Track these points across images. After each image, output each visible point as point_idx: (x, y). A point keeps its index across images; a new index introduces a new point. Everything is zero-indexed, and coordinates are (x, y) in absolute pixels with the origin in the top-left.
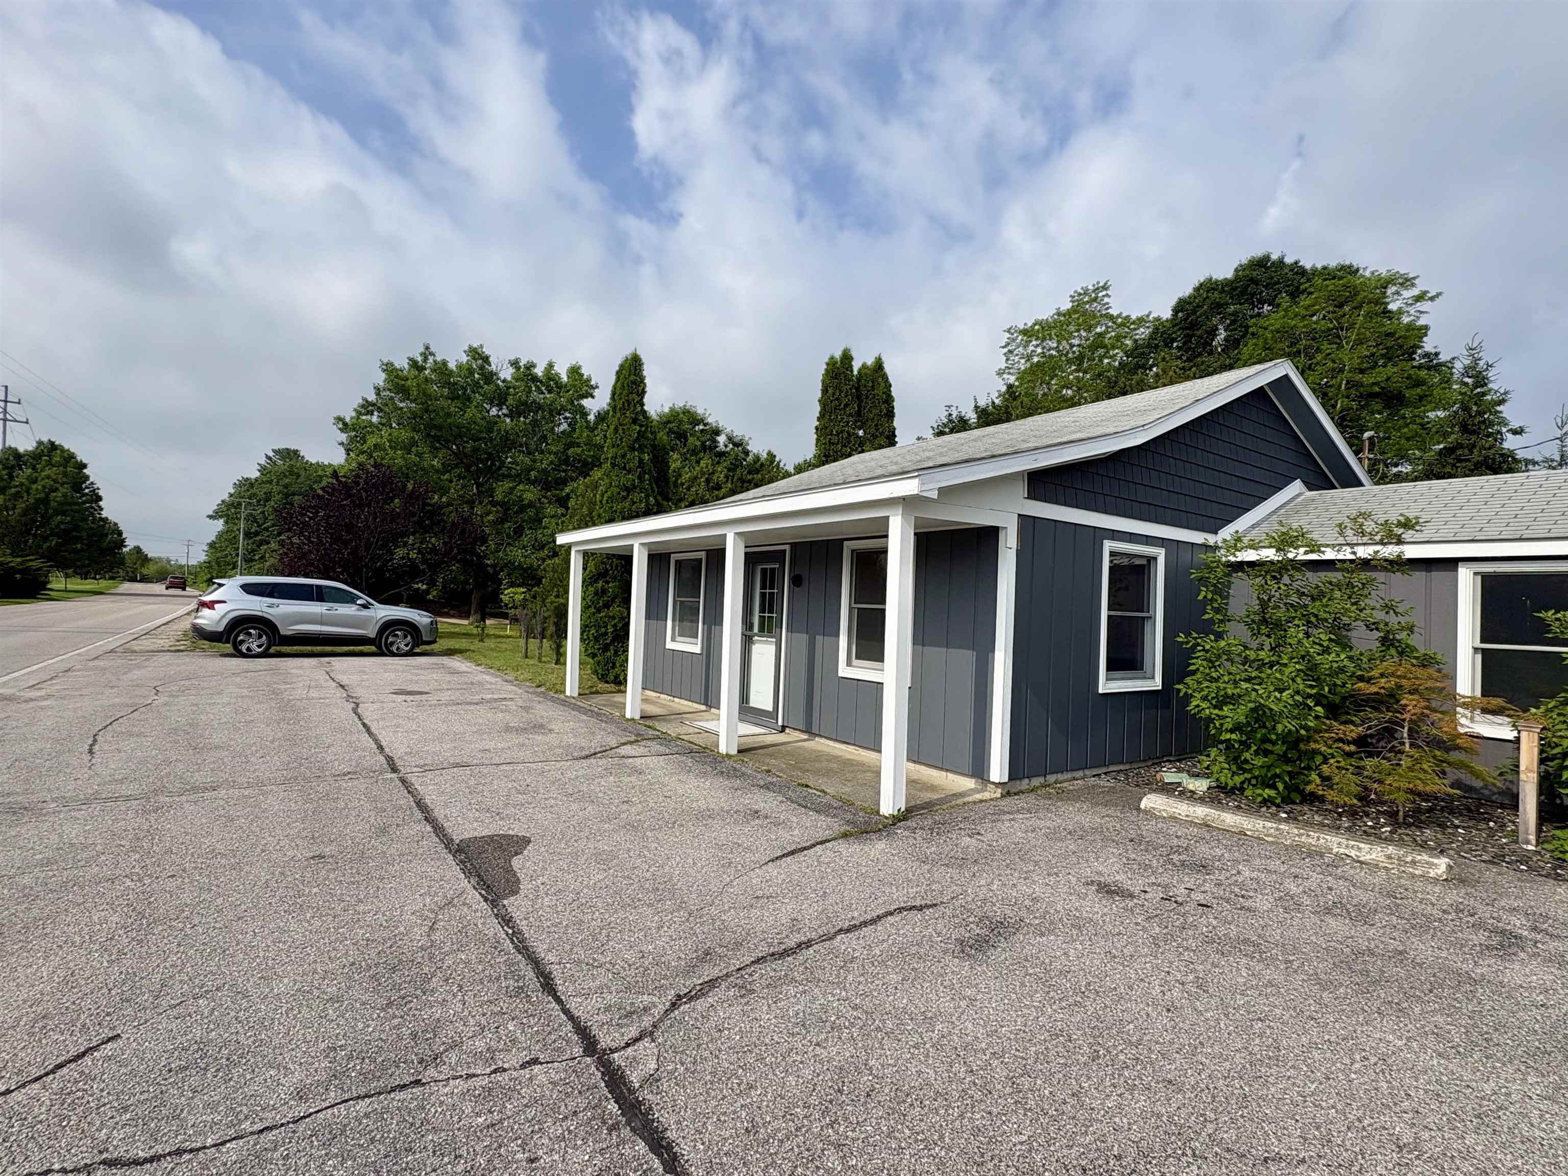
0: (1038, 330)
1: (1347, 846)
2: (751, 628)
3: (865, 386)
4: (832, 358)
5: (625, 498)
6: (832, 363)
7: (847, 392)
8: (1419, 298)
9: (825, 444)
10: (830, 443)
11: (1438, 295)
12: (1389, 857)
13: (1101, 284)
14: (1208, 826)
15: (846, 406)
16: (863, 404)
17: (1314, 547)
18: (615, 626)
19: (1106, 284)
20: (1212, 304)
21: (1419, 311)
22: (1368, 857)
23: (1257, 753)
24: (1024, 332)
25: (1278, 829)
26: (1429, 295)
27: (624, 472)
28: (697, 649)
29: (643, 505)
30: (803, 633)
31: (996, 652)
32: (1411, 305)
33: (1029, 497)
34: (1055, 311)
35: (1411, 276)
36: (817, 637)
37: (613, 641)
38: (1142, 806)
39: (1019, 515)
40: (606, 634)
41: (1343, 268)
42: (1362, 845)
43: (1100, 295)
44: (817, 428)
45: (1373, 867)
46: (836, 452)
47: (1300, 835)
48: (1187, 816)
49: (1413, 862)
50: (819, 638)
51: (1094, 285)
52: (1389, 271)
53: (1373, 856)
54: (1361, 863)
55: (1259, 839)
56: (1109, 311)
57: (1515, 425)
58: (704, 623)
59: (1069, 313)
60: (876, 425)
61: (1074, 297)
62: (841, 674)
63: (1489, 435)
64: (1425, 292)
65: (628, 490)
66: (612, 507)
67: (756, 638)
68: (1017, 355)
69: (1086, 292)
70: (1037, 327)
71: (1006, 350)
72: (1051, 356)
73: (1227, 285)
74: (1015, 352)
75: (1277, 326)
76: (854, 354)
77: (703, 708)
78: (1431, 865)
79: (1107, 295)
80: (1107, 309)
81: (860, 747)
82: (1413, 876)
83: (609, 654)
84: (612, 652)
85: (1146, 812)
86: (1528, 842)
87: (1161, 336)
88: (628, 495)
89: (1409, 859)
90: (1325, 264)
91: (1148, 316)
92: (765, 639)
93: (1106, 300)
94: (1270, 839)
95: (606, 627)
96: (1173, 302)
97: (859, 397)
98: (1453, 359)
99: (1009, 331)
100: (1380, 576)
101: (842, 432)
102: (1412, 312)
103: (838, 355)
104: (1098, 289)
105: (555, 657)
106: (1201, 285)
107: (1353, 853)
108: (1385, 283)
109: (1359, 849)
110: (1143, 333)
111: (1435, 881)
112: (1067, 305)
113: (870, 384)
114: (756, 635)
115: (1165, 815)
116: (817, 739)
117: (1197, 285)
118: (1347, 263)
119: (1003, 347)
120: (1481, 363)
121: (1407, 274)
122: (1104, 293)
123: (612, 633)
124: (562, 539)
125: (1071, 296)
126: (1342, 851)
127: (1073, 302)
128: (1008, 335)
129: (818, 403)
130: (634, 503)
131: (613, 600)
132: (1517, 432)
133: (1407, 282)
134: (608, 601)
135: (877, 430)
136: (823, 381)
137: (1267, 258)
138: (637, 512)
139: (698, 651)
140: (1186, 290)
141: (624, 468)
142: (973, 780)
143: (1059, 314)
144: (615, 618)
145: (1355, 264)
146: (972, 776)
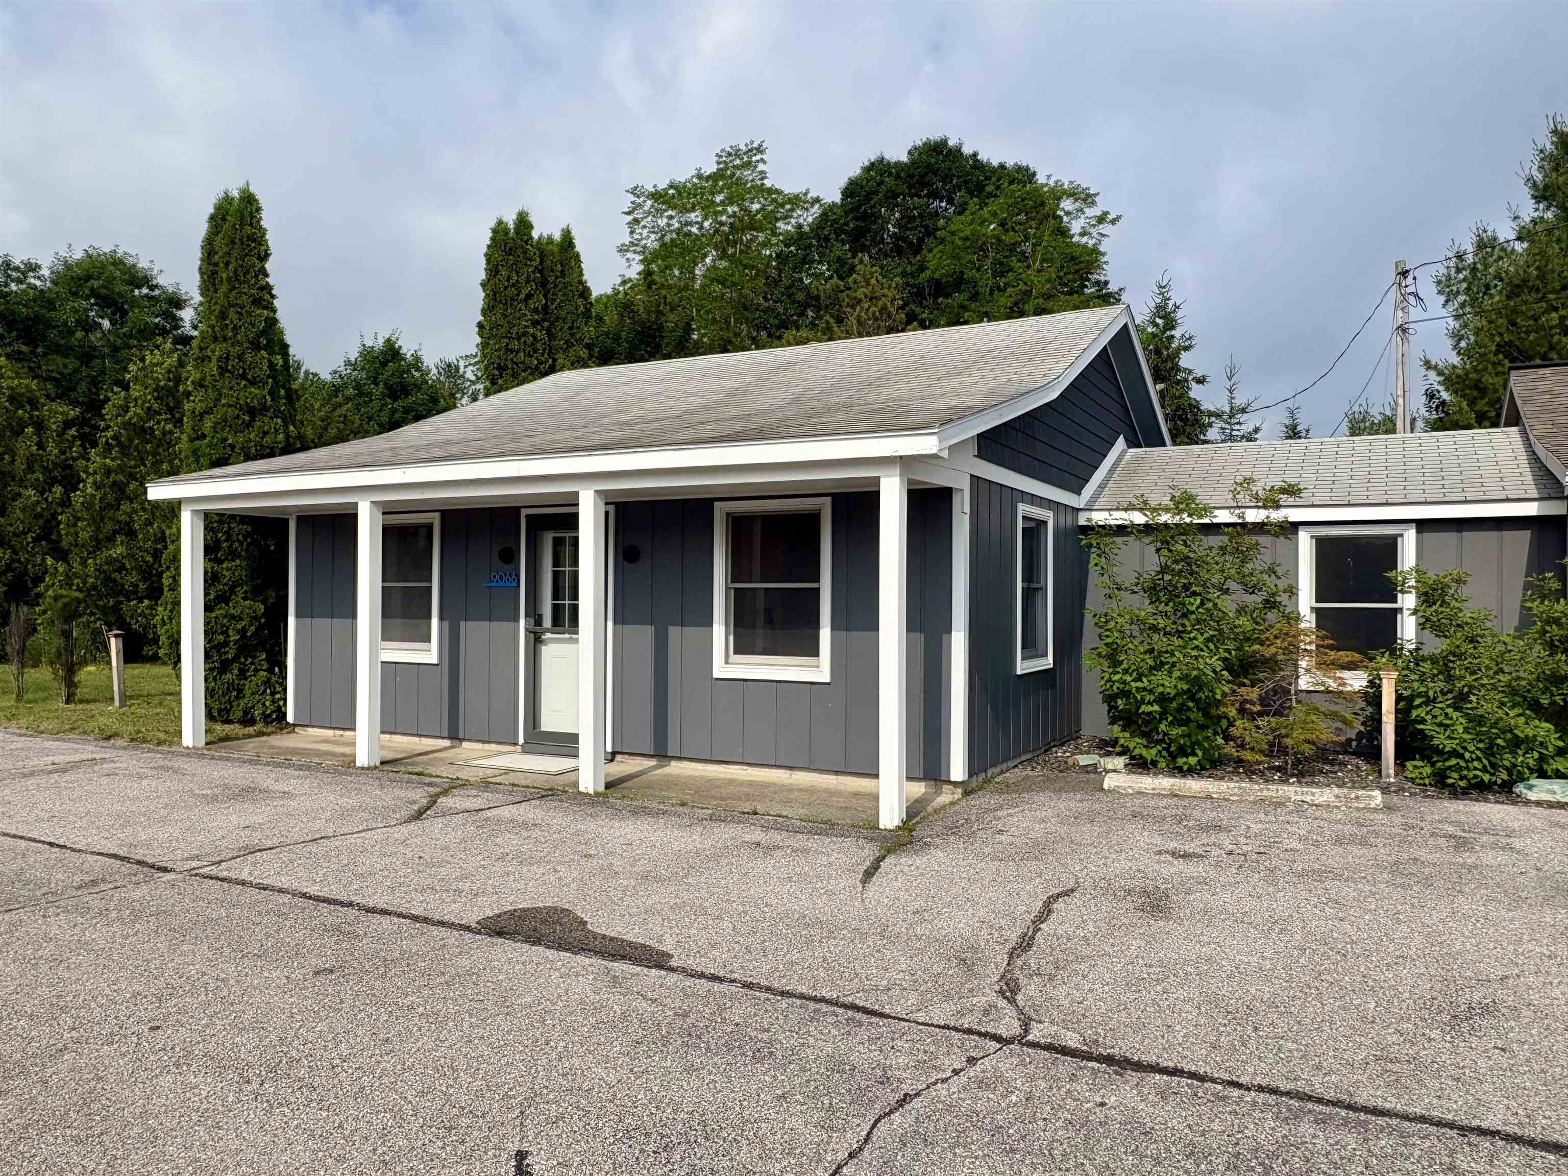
0: (673, 196)
1: (1302, 793)
2: (538, 621)
3: (552, 271)
4: (500, 222)
5: (248, 425)
6: (500, 230)
7: (528, 276)
8: (1101, 219)
9: (499, 350)
10: (507, 349)
11: (1118, 218)
12: (1337, 797)
13: (755, 145)
14: (1176, 795)
15: (529, 296)
16: (550, 296)
17: (1207, 510)
18: (243, 631)
19: (760, 146)
20: (888, 191)
21: (1100, 234)
22: (1321, 799)
23: (1171, 724)
24: (656, 196)
25: (1241, 788)
26: (1110, 217)
27: (244, 383)
28: (432, 657)
29: (281, 437)
30: (647, 624)
31: (953, 633)
32: (1094, 226)
33: (980, 456)
34: (694, 172)
35: (1092, 192)
36: (671, 628)
37: (236, 658)
38: (1106, 786)
39: (972, 476)
40: (226, 644)
41: (1019, 169)
42: (1314, 790)
43: (754, 159)
44: (480, 326)
45: (1328, 806)
46: (516, 364)
47: (1261, 790)
48: (1154, 789)
49: (1357, 797)
50: (674, 632)
51: (746, 145)
52: (1071, 182)
53: (1325, 798)
54: (1316, 805)
55: (1225, 800)
56: (765, 181)
57: (1199, 373)
58: (441, 618)
59: (714, 177)
60: (570, 328)
61: (721, 156)
62: (716, 675)
63: (1178, 382)
64: (1106, 213)
65: (253, 412)
66: (226, 439)
67: (548, 635)
68: (644, 227)
69: (737, 154)
70: (671, 191)
71: (630, 218)
72: (689, 234)
73: (903, 169)
74: (642, 223)
75: (968, 233)
76: (533, 219)
77: (447, 743)
78: (1371, 798)
79: (762, 160)
80: (762, 179)
81: (749, 764)
82: (1358, 809)
83: (229, 676)
84: (236, 672)
85: (1109, 791)
86: (1388, 776)
87: (832, 225)
88: (253, 420)
89: (1353, 796)
90: (1002, 160)
91: (806, 194)
92: (567, 636)
93: (761, 167)
94: (1235, 798)
95: (225, 633)
96: (843, 182)
97: (543, 284)
98: (1121, 290)
99: (634, 191)
100: (1263, 540)
101: (525, 334)
102: (1095, 234)
103: (510, 220)
104: (751, 150)
105: (64, 692)
106: (872, 164)
107: (1308, 799)
108: (1058, 193)
109: (1313, 794)
110: (808, 217)
111: (1375, 810)
112: (710, 168)
113: (559, 268)
114: (548, 630)
115: (1131, 791)
116: (673, 763)
117: (867, 164)
118: (1024, 164)
119: (628, 213)
120: (1171, 303)
121: (1088, 189)
122: (758, 157)
123: (236, 642)
124: (158, 492)
125: (717, 155)
126: (1299, 798)
127: (718, 163)
128: (633, 198)
129: (480, 289)
130: (266, 433)
131: (232, 589)
132: (1201, 381)
133: (1088, 199)
134: (225, 592)
135: (572, 335)
136: (489, 257)
137: (944, 142)
138: (272, 449)
139: (435, 661)
140: (855, 171)
141: (244, 377)
142: (923, 784)
143: (700, 177)
144: (241, 619)
145: (1031, 166)
146: (924, 779)
